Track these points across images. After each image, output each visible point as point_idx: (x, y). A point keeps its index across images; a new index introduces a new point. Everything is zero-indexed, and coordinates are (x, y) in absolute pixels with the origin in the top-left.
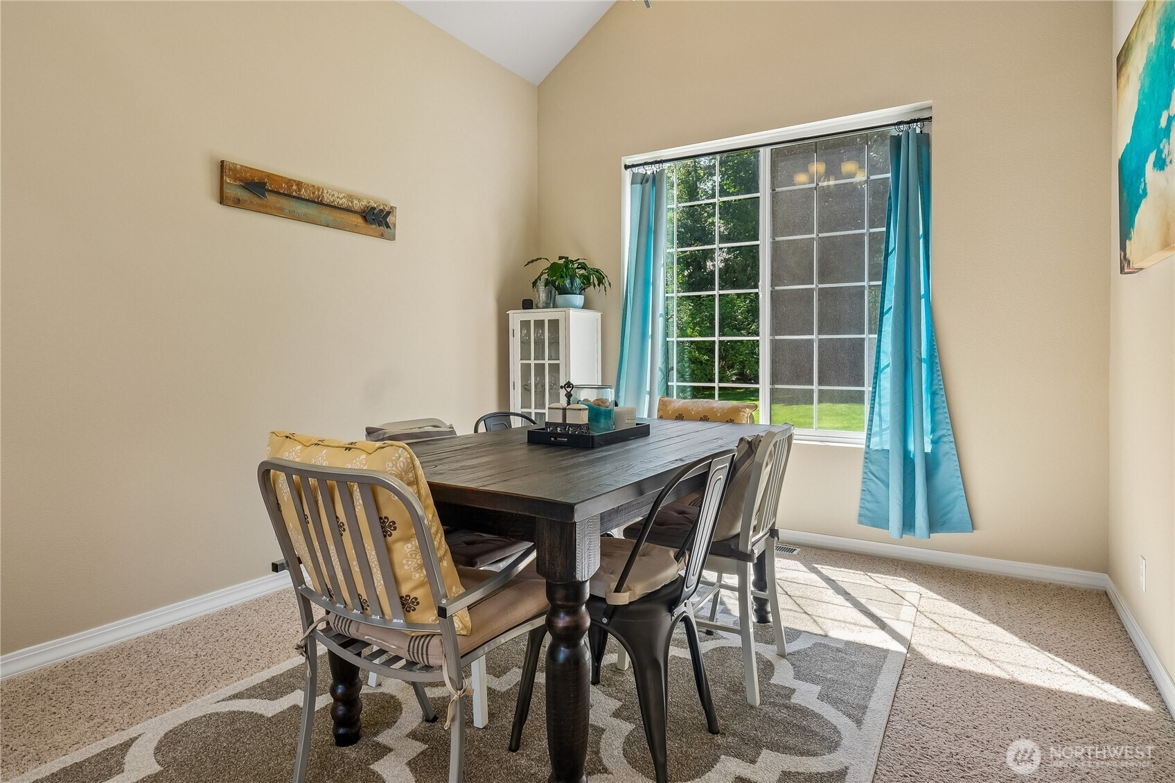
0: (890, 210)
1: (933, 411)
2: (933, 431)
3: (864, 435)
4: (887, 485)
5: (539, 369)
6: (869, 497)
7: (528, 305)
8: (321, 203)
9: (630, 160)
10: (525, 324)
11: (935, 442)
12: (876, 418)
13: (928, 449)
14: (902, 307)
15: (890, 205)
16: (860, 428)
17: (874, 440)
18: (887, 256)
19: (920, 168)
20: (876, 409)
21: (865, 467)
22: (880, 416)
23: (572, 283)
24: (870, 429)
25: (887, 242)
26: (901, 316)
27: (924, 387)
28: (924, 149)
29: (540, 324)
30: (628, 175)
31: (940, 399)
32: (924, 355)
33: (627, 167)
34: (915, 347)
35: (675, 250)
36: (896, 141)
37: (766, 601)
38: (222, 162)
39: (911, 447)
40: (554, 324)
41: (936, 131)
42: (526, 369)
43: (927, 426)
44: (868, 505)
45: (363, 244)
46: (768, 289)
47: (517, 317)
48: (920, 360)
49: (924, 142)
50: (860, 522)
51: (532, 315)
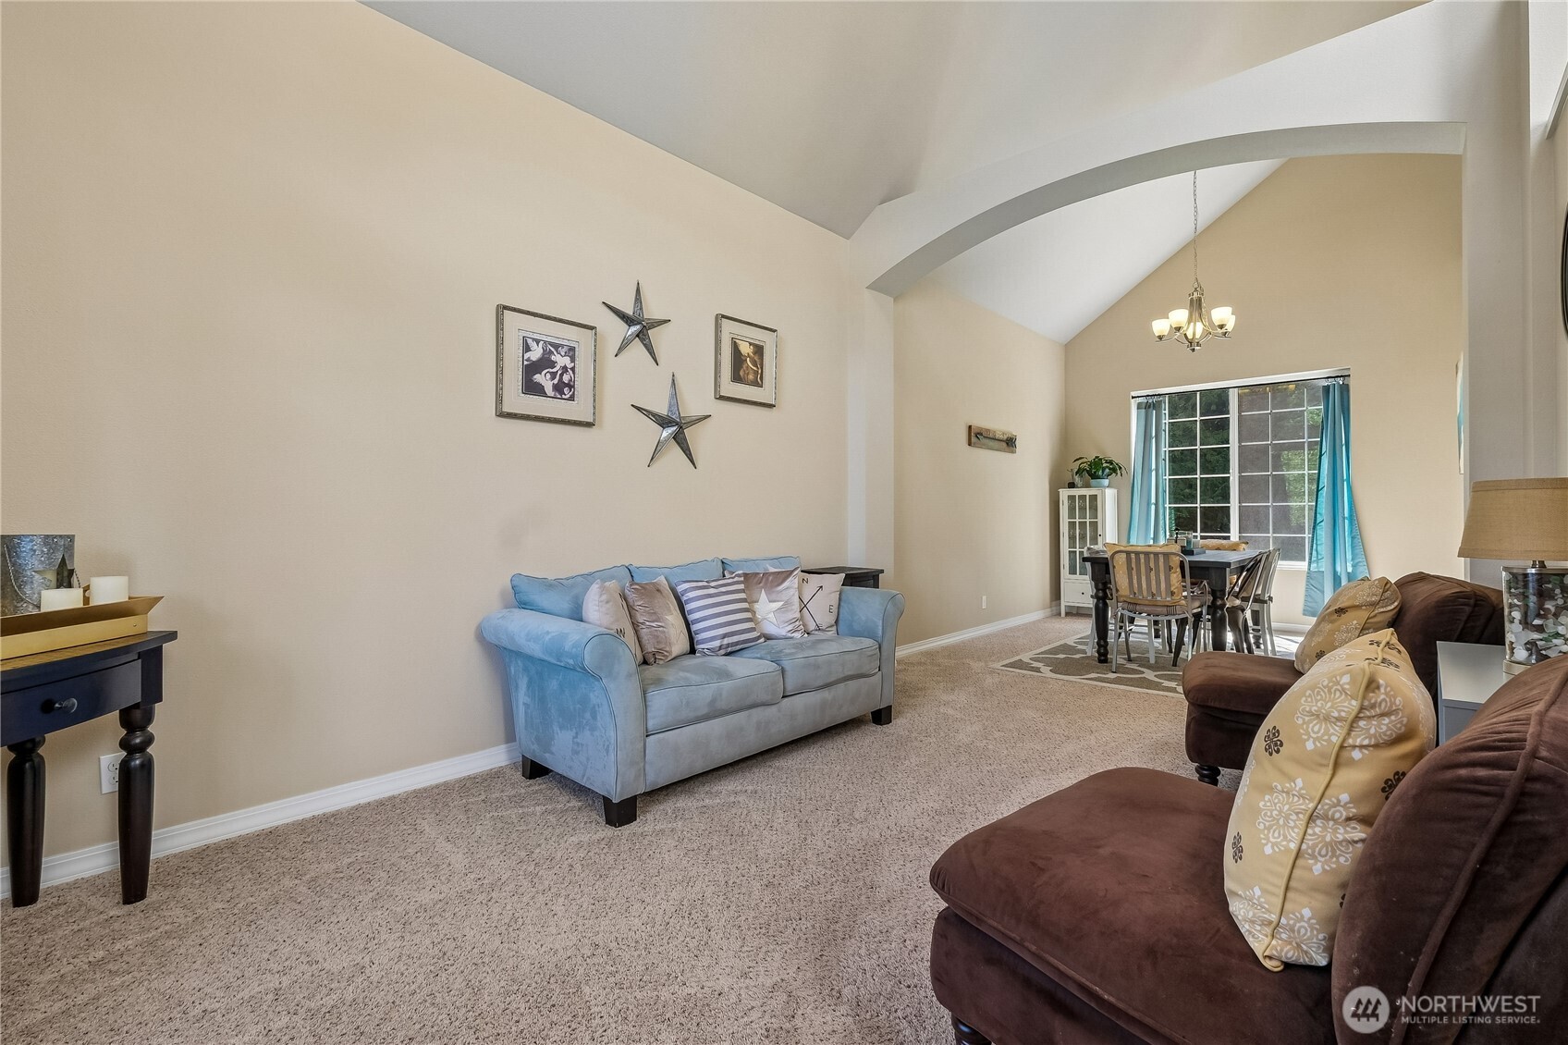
0: (1323, 429)
1: (1353, 548)
2: (1353, 559)
3: (1306, 563)
4: (1323, 592)
5: (1083, 525)
6: (1309, 599)
7: (1072, 485)
8: (995, 439)
9: (1134, 394)
10: (1072, 498)
11: (1354, 566)
12: (1314, 553)
13: (1350, 570)
14: (1331, 486)
15: (1323, 426)
16: (1303, 559)
17: (1313, 565)
18: (1321, 456)
19: (1342, 405)
20: (1314, 547)
21: (1307, 582)
22: (1317, 550)
23: (1103, 472)
24: (1310, 559)
25: (1321, 448)
26: (1331, 493)
27: (1346, 534)
28: (1345, 393)
29: (1082, 497)
30: (1134, 403)
31: (1358, 540)
32: (1346, 515)
33: (1133, 398)
34: (1340, 510)
35: (1167, 449)
36: (1327, 389)
37: (1260, 637)
38: (970, 427)
39: (1338, 569)
40: (1094, 498)
41: (1352, 383)
42: (1072, 525)
43: (1349, 556)
44: (1309, 604)
45: (1002, 457)
46: (1237, 475)
47: (1064, 494)
48: (1344, 518)
49: (1345, 389)
50: (1304, 614)
51: (1076, 492)
